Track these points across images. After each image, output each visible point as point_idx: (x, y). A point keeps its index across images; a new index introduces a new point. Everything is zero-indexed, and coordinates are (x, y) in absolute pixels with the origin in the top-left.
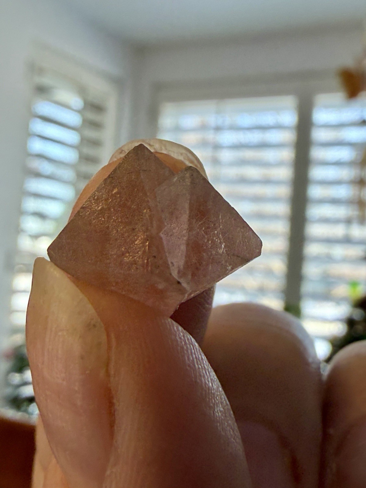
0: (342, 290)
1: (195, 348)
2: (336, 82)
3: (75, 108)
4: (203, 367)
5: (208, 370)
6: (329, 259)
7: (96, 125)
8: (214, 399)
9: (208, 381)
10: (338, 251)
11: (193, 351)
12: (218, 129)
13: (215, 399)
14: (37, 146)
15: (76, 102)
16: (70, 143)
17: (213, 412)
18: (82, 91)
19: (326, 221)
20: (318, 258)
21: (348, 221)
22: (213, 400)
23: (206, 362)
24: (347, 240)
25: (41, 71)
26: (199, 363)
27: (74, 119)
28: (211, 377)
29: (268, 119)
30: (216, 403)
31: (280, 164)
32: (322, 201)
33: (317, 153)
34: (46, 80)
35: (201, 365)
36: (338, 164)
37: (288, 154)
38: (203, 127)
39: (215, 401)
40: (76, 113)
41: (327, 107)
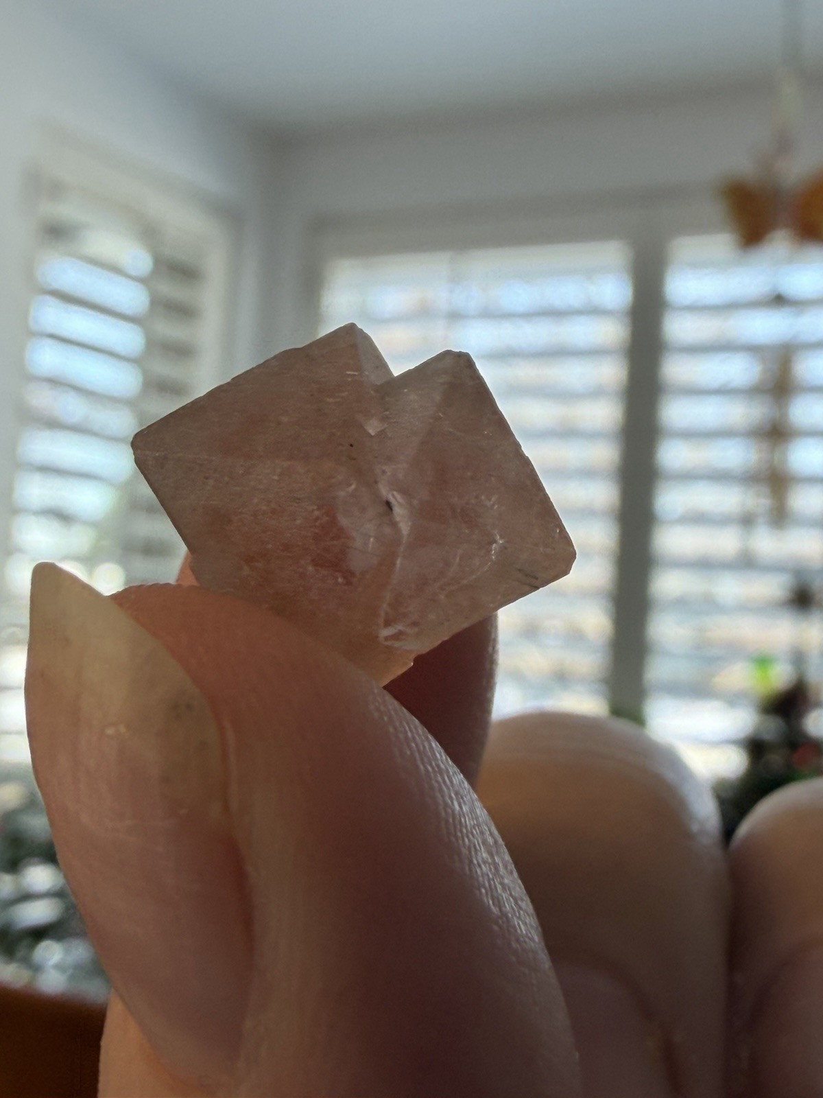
0: (739, 676)
1: (412, 726)
2: (715, 209)
3: (133, 273)
4: (436, 769)
5: (447, 771)
6: (710, 605)
7: (183, 312)
8: (468, 837)
9: (451, 798)
10: (730, 588)
11: (409, 734)
12: (455, 316)
13: (471, 836)
14: (47, 358)
15: (138, 259)
16: (123, 353)
17: (469, 866)
18: (149, 233)
19: (698, 519)
20: (682, 604)
21: (747, 521)
22: (466, 840)
23: (441, 756)
24: (746, 563)
25: (56, 190)
26: (426, 760)
27: (132, 298)
28: (456, 788)
29: (568, 292)
30: (472, 846)
31: (595, 393)
32: (689, 477)
33: (676, 369)
34: (66, 211)
35: (431, 765)
36: (724, 391)
37: (612, 372)
38: (423, 313)
39: (469, 840)
40: (136, 284)
41: (696, 265)
